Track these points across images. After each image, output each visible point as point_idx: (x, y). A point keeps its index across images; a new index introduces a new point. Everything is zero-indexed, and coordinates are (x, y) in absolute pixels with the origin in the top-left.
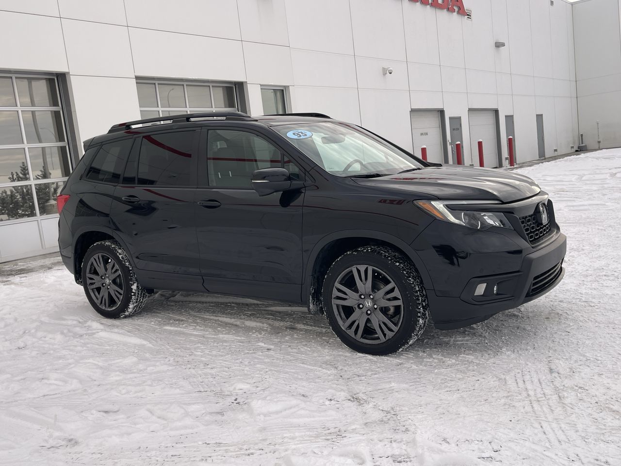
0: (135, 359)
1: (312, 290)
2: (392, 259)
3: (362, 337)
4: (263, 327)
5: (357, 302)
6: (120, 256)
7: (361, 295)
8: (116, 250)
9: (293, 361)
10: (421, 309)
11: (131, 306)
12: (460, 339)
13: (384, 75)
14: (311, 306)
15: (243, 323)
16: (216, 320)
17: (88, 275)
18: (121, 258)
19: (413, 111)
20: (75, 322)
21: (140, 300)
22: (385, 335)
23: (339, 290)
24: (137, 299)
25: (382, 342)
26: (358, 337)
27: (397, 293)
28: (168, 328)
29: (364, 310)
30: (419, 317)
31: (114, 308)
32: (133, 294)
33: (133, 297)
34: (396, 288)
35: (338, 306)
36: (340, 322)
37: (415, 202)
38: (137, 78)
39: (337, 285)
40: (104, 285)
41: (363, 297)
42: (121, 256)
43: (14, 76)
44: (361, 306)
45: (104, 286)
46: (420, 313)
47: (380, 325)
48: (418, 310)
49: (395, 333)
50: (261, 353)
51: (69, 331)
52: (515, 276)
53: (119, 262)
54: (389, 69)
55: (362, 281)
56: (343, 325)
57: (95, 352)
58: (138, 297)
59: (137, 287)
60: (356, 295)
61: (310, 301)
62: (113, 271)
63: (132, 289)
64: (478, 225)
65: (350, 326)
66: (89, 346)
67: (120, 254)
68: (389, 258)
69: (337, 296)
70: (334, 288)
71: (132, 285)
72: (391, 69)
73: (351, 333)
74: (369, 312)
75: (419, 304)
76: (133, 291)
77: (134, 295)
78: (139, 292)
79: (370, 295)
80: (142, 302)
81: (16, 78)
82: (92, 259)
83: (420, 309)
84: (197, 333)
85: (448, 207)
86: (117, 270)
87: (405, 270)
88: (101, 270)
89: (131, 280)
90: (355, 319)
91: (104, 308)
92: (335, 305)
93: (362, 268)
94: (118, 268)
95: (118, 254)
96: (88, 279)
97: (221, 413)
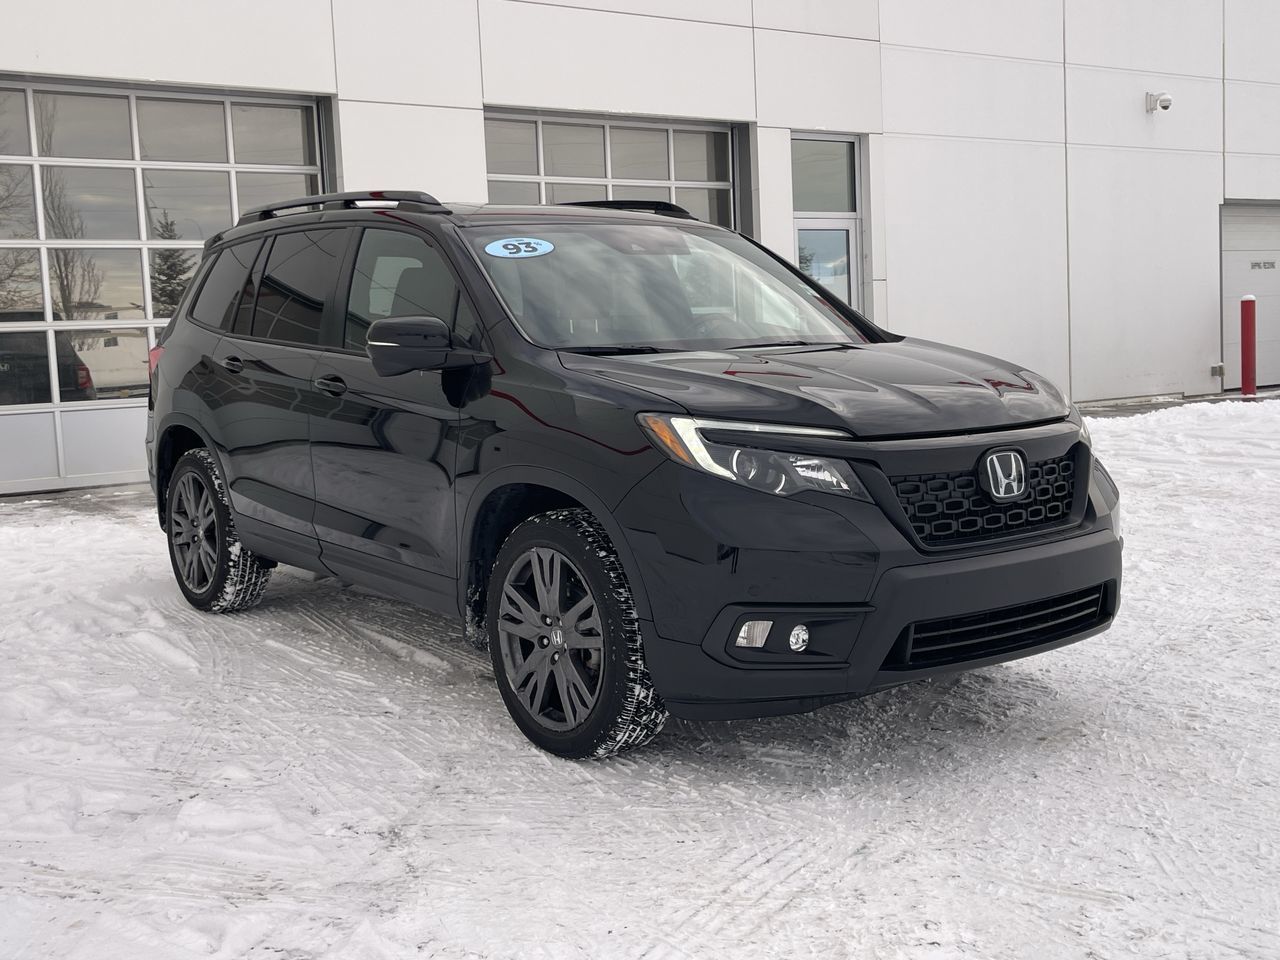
0: (134, 692)
1: (474, 594)
2: (594, 542)
3: (542, 709)
4: (439, 668)
5: (538, 631)
6: (217, 482)
7: (544, 617)
8: (212, 469)
9: (394, 744)
10: (640, 662)
11: (229, 589)
12: (780, 752)
13: (1147, 111)
14: (470, 630)
15: (411, 654)
16: (372, 641)
17: (174, 516)
18: (216, 487)
19: (1229, 205)
20: (128, 608)
21: (250, 579)
22: (576, 715)
23: (512, 602)
24: (243, 576)
25: (570, 728)
26: (534, 711)
27: (595, 622)
28: (271, 643)
29: (549, 651)
30: (634, 681)
31: (204, 590)
32: (231, 564)
33: (232, 570)
34: (595, 609)
35: (510, 637)
36: (510, 674)
37: (640, 416)
38: (487, 108)
39: (508, 589)
40: (196, 538)
41: (548, 621)
42: (219, 481)
43: (228, 100)
44: (545, 641)
45: (195, 542)
46: (635, 671)
47: (568, 688)
48: (629, 665)
49: (589, 711)
50: (358, 718)
51: (95, 622)
52: (855, 614)
53: (214, 493)
54: (1162, 98)
55: (545, 585)
56: (513, 679)
57: (91, 669)
58: (244, 571)
59: (242, 549)
60: (535, 616)
61: (468, 619)
62: (206, 511)
63: (230, 553)
64: (780, 482)
65: (525, 684)
66: (96, 655)
67: (217, 478)
68: (590, 539)
69: (507, 614)
70: (504, 594)
71: (230, 545)
72: (1170, 97)
73: (524, 697)
74: (556, 657)
75: (636, 651)
76: (233, 557)
77: (234, 567)
78: (246, 560)
79: (559, 619)
80: (255, 584)
81: (233, 104)
82: (180, 484)
83: (635, 661)
84: (306, 661)
85: (704, 433)
86: (211, 511)
87: (615, 569)
88: (190, 508)
89: (230, 534)
90: (533, 668)
91: (190, 587)
92: (505, 633)
93: (546, 554)
94: (212, 507)
95: (213, 477)
96: (173, 523)
97: (133, 816)
